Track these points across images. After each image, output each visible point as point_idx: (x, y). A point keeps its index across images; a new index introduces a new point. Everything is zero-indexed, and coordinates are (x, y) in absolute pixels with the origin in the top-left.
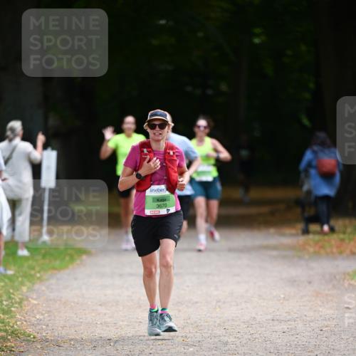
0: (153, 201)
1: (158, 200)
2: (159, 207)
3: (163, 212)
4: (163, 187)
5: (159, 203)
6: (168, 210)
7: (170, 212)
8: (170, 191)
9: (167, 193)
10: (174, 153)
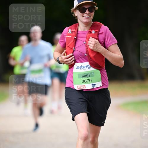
0: (79, 78)
1: (82, 76)
2: (84, 82)
3: (89, 86)
4: (87, 63)
5: (84, 79)
6: (93, 85)
7: (95, 87)
8: (94, 68)
9: (92, 69)
10: (95, 32)
